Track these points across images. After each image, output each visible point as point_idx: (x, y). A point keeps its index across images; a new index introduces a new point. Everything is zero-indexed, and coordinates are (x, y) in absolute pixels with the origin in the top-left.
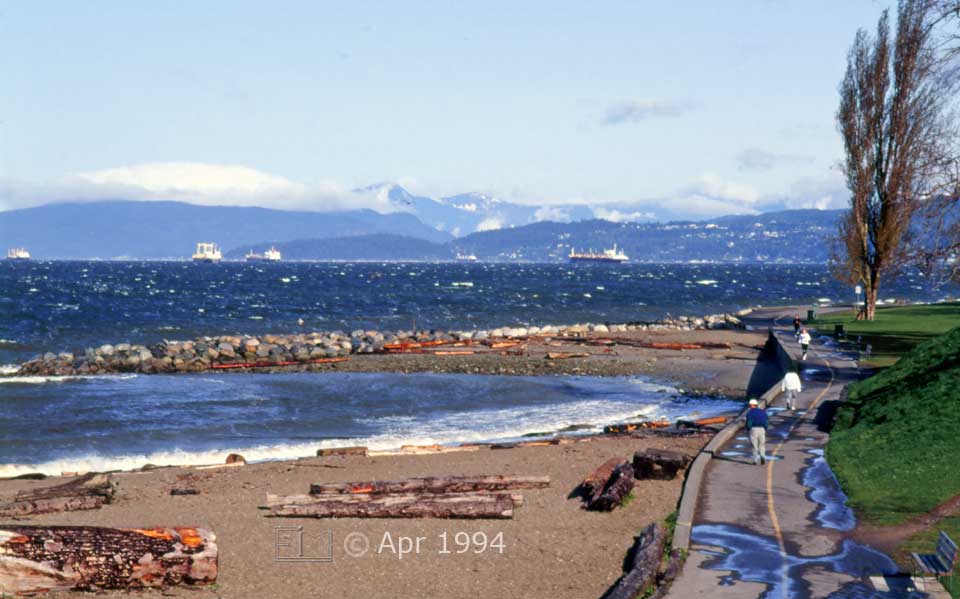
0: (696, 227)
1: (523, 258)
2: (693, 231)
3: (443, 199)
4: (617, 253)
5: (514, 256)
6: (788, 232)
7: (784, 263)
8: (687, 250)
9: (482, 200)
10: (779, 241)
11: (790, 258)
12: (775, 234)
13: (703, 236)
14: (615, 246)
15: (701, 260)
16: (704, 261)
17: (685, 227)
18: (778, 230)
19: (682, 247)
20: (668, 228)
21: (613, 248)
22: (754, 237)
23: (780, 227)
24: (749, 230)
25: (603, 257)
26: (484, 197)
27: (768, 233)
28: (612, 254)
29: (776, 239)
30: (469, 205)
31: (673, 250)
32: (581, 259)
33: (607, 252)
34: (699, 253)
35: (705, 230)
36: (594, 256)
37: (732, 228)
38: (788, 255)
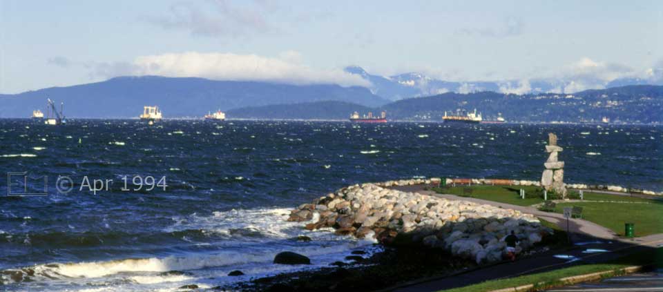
0: (558, 98)
1: (431, 119)
2: (556, 100)
3: (391, 77)
4: (477, 116)
5: (425, 117)
6: (625, 101)
7: (621, 123)
8: (550, 114)
9: (418, 78)
10: (617, 108)
11: (626, 121)
12: (615, 103)
13: (564, 104)
14: (475, 110)
15: (559, 121)
16: (562, 122)
17: (551, 97)
18: (618, 100)
19: (547, 112)
20: (538, 98)
21: (473, 113)
22: (599, 105)
23: (620, 98)
24: (596, 101)
25: (466, 119)
26: (420, 76)
27: (610, 102)
28: (473, 116)
29: (616, 107)
30: (410, 81)
31: (540, 114)
32: (451, 120)
33: (469, 115)
34: (559, 117)
35: (564, 100)
36: (460, 118)
37: (585, 98)
38: (623, 118)
